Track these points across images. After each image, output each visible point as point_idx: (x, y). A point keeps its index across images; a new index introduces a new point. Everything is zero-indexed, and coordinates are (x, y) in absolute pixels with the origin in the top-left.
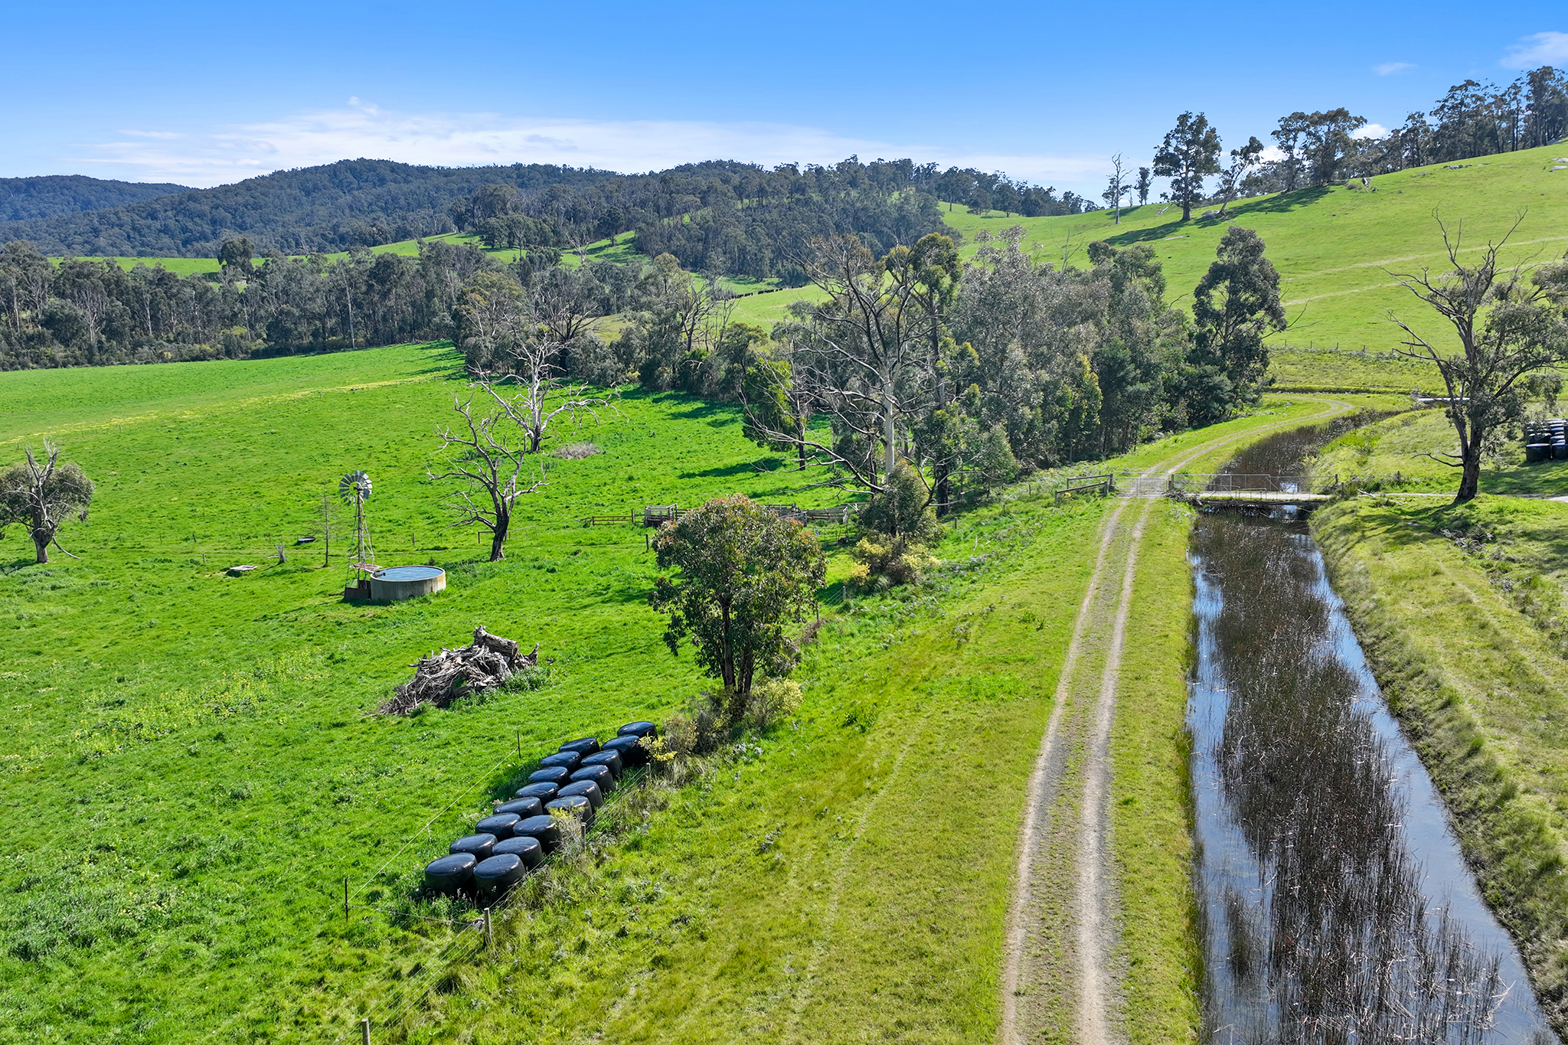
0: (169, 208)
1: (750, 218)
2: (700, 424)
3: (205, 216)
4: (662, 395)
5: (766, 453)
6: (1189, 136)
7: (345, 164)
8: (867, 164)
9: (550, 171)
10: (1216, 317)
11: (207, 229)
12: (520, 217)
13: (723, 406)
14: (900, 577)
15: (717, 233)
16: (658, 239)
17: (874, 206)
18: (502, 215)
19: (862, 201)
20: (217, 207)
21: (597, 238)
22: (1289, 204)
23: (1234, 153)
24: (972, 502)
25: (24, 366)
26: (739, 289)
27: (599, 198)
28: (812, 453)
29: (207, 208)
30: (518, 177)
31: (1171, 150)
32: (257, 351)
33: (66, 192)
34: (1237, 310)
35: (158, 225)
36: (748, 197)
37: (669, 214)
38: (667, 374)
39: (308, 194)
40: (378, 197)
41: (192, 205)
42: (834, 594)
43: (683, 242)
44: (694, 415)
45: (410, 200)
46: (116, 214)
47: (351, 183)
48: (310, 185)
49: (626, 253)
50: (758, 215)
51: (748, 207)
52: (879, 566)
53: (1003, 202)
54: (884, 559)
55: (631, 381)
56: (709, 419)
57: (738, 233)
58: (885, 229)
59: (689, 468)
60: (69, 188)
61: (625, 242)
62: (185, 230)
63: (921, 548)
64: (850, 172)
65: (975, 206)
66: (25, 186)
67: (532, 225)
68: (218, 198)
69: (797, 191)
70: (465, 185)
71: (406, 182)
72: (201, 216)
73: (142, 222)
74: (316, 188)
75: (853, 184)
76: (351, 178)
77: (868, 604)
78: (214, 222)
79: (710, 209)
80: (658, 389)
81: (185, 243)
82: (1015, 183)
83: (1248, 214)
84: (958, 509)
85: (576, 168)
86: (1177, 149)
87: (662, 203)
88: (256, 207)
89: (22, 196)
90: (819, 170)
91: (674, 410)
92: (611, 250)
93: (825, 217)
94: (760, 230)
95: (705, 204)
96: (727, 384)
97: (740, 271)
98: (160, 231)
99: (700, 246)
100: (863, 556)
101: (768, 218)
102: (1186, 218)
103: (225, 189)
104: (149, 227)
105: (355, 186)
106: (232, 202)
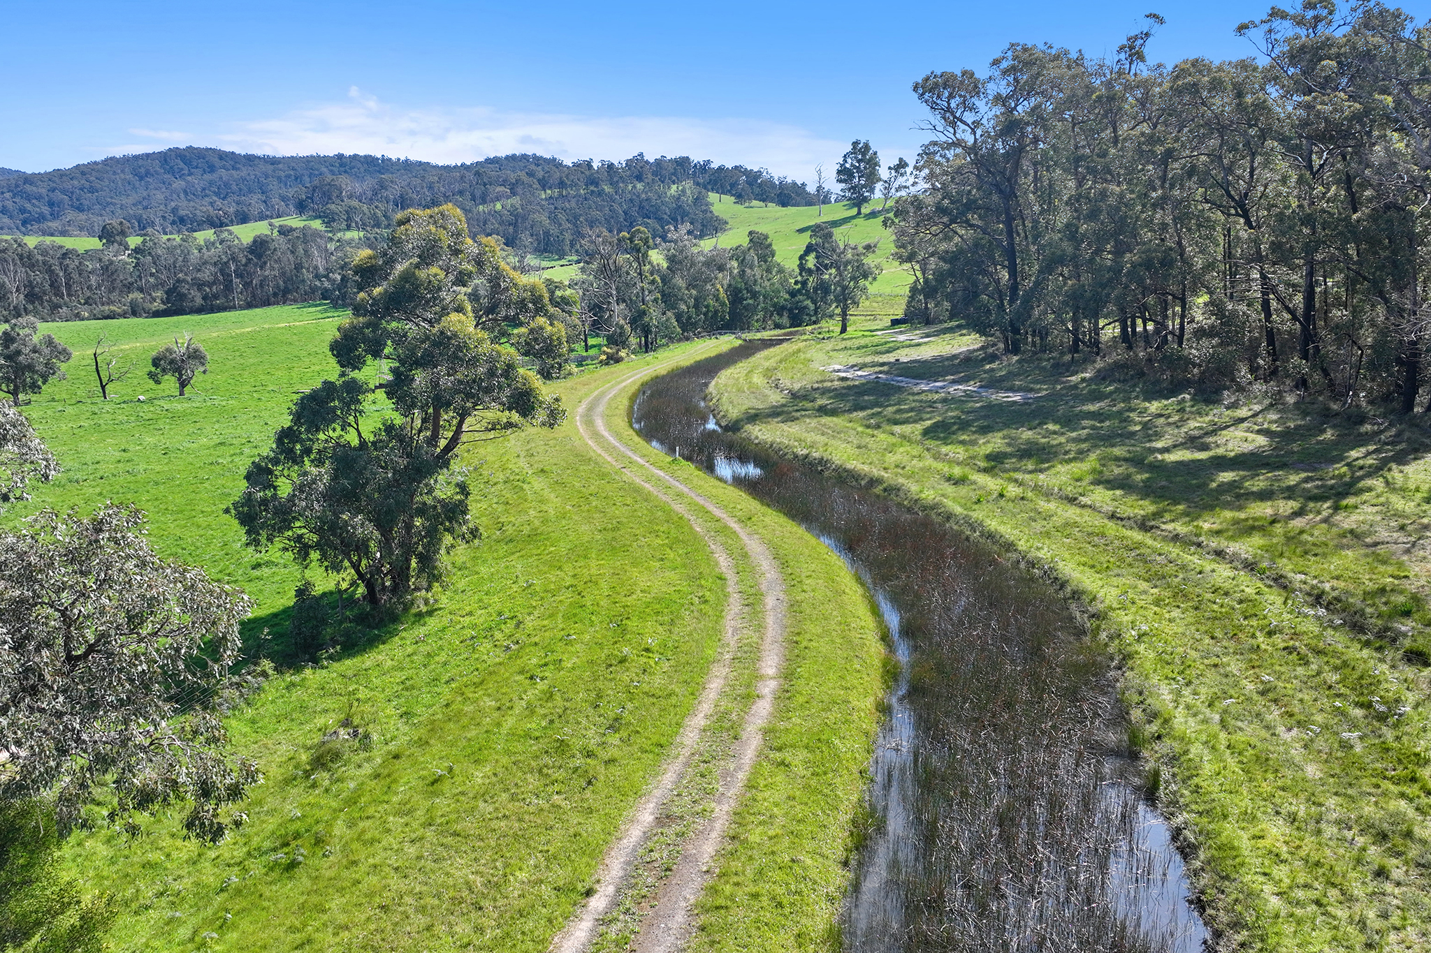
0: (5, 190)
1: (553, 207)
3: (43, 198)
6: (860, 157)
7: (176, 153)
8: (652, 160)
9: (369, 161)
10: (810, 272)
11: (46, 210)
12: (355, 203)
15: (524, 218)
16: (475, 223)
17: (656, 197)
18: (338, 201)
19: (646, 193)
20: (53, 190)
23: (890, 168)
26: (545, 264)
27: (422, 188)
29: (44, 191)
30: (341, 166)
31: (848, 166)
32: (157, 311)
36: (550, 188)
37: (484, 202)
39: (141, 178)
40: (211, 183)
41: (28, 188)
43: (497, 226)
45: (242, 186)
47: (182, 169)
48: (143, 170)
50: (559, 204)
51: (551, 197)
53: (762, 195)
54: (613, 354)
57: (543, 218)
58: (665, 217)
62: (23, 211)
64: (637, 168)
65: (740, 198)
67: (366, 211)
68: (54, 182)
69: (591, 184)
70: (292, 173)
71: (234, 168)
72: (39, 198)
74: (148, 173)
75: (639, 178)
76: (182, 165)
78: (51, 204)
79: (518, 198)
81: (24, 223)
82: (776, 178)
85: (394, 158)
86: (852, 165)
87: (478, 193)
88: (92, 190)
90: (611, 166)
93: (615, 206)
94: (562, 217)
95: (514, 194)
97: (545, 250)
99: (511, 229)
101: (568, 206)
102: (859, 213)
103: (59, 174)
105: (186, 172)
106: (68, 185)
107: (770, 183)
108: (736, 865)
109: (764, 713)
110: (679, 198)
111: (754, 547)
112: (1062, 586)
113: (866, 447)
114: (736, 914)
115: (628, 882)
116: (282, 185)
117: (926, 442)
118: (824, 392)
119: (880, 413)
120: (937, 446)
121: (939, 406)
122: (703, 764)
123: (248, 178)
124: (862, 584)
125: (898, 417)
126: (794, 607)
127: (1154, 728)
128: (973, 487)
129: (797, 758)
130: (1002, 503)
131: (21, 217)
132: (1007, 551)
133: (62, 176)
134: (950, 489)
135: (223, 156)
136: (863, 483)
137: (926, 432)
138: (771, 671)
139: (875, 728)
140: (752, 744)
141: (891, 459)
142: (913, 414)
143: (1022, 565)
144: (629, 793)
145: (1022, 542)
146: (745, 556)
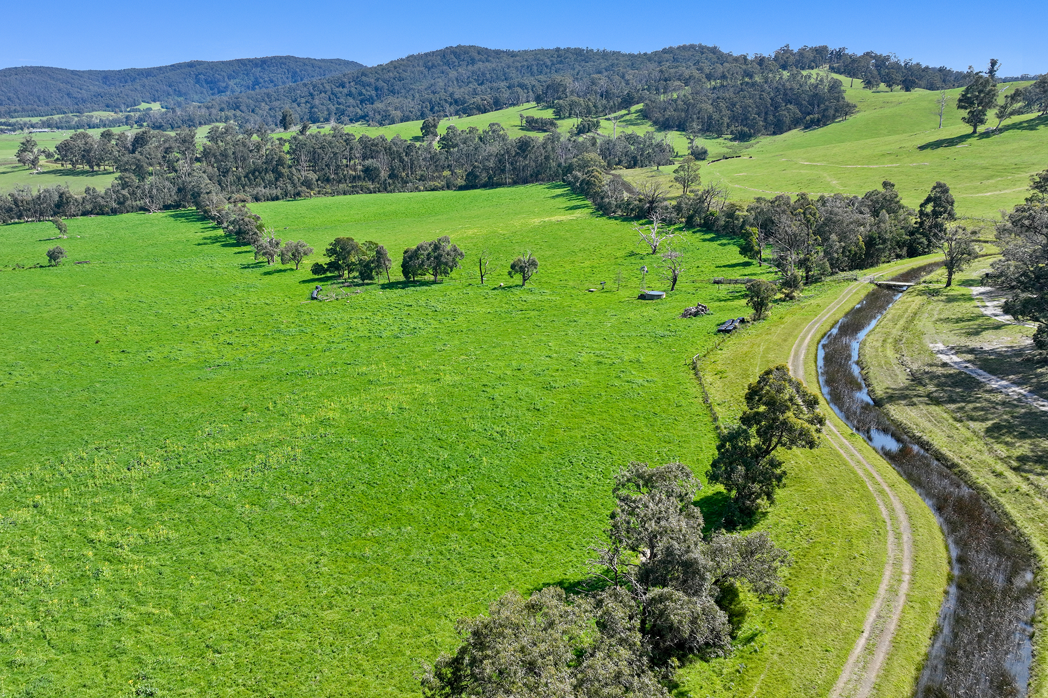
0: (351, 80)
1: (715, 96)
2: (715, 244)
3: (372, 85)
4: (696, 230)
5: (747, 259)
7: (451, 50)
8: (795, 51)
9: (578, 53)
11: (373, 93)
12: (575, 98)
13: (724, 236)
14: (792, 298)
15: (694, 106)
16: (658, 110)
18: (564, 96)
19: (791, 82)
20: (378, 79)
21: (619, 109)
22: (1038, 125)
24: (817, 280)
25: (358, 193)
28: (765, 261)
29: (373, 81)
30: (559, 57)
31: (969, 95)
32: (461, 186)
33: (283, 66)
34: (936, 214)
35: (345, 91)
36: (714, 79)
37: (664, 91)
38: (698, 220)
39: (429, 70)
40: (473, 73)
41: (364, 78)
42: (776, 301)
43: (673, 112)
44: (711, 240)
45: (493, 75)
46: (322, 84)
47: (454, 62)
48: (430, 64)
49: (637, 119)
50: (721, 94)
51: (714, 87)
52: (787, 295)
53: (889, 79)
54: (788, 294)
55: (681, 222)
56: (719, 242)
57: (708, 106)
58: (804, 102)
59: (718, 264)
60: (285, 64)
61: (637, 112)
62: (361, 94)
63: (798, 292)
64: (783, 57)
65: (869, 83)
66: (260, 63)
67: (582, 103)
68: (378, 74)
69: (746, 76)
70: (525, 63)
71: (488, 61)
72: (369, 85)
73: (337, 89)
74: (433, 66)
75: (785, 67)
76: (455, 59)
77: (783, 303)
78: (376, 89)
79: (690, 88)
80: (693, 227)
83: (1011, 131)
84: (812, 282)
86: (972, 94)
87: (661, 88)
88: (401, 79)
89: (259, 69)
90: (762, 58)
91: (702, 237)
92: (628, 117)
93: (765, 95)
94: (722, 105)
95: (687, 86)
96: (725, 227)
97: (708, 130)
98: (347, 95)
99: (683, 115)
100: (783, 293)
101: (728, 96)
102: (975, 132)
104: (341, 93)
105: (457, 64)
106: (386, 77)
107: (897, 66)
108: (900, 633)
109: (906, 588)
110: (816, 87)
111: (897, 505)
112: (1031, 549)
113: (952, 437)
114: (902, 645)
115: (872, 631)
116: (518, 73)
117: (987, 438)
118: (933, 377)
119: (964, 407)
120: (992, 443)
121: (999, 407)
122: (888, 602)
123: (497, 69)
124: (943, 534)
125: (974, 414)
126: (915, 543)
127: (1040, 618)
128: (1005, 480)
129: (917, 606)
130: (1017, 494)
131: (360, 98)
132: (1012, 524)
133: (383, 69)
134: (992, 479)
135: (480, 51)
136: (949, 464)
137: (988, 431)
138: (907, 571)
139: (943, 599)
140: (902, 599)
141: (966, 449)
142: (982, 413)
143: (1017, 533)
144: (866, 606)
145: (1019, 522)
146: (893, 510)
